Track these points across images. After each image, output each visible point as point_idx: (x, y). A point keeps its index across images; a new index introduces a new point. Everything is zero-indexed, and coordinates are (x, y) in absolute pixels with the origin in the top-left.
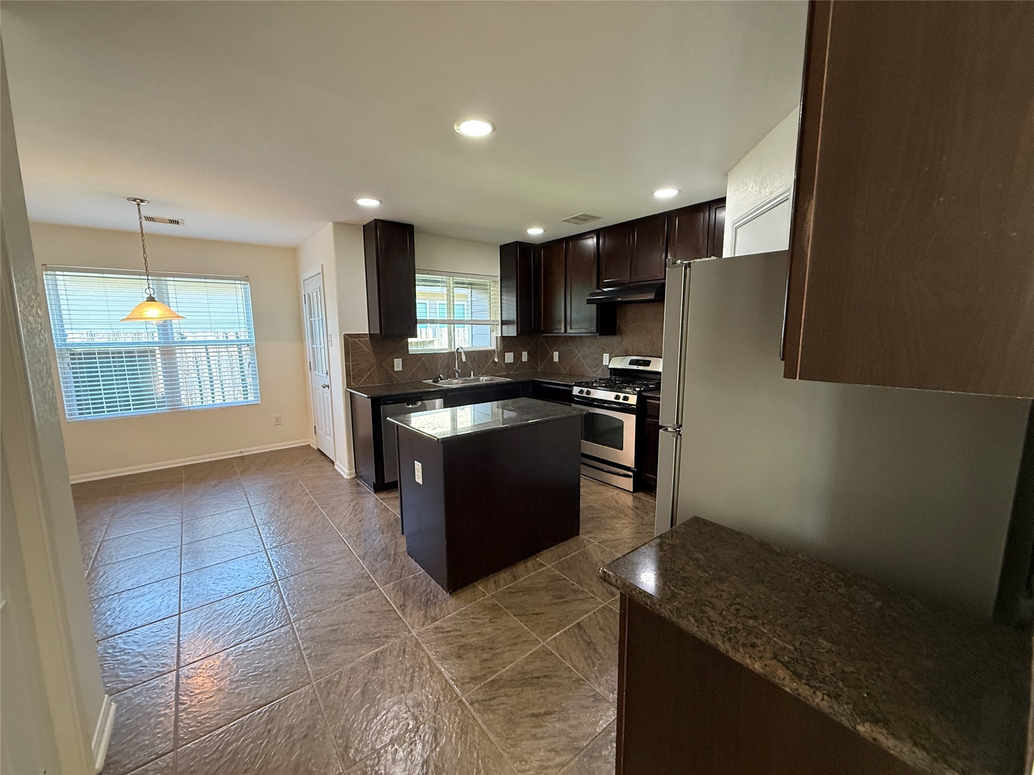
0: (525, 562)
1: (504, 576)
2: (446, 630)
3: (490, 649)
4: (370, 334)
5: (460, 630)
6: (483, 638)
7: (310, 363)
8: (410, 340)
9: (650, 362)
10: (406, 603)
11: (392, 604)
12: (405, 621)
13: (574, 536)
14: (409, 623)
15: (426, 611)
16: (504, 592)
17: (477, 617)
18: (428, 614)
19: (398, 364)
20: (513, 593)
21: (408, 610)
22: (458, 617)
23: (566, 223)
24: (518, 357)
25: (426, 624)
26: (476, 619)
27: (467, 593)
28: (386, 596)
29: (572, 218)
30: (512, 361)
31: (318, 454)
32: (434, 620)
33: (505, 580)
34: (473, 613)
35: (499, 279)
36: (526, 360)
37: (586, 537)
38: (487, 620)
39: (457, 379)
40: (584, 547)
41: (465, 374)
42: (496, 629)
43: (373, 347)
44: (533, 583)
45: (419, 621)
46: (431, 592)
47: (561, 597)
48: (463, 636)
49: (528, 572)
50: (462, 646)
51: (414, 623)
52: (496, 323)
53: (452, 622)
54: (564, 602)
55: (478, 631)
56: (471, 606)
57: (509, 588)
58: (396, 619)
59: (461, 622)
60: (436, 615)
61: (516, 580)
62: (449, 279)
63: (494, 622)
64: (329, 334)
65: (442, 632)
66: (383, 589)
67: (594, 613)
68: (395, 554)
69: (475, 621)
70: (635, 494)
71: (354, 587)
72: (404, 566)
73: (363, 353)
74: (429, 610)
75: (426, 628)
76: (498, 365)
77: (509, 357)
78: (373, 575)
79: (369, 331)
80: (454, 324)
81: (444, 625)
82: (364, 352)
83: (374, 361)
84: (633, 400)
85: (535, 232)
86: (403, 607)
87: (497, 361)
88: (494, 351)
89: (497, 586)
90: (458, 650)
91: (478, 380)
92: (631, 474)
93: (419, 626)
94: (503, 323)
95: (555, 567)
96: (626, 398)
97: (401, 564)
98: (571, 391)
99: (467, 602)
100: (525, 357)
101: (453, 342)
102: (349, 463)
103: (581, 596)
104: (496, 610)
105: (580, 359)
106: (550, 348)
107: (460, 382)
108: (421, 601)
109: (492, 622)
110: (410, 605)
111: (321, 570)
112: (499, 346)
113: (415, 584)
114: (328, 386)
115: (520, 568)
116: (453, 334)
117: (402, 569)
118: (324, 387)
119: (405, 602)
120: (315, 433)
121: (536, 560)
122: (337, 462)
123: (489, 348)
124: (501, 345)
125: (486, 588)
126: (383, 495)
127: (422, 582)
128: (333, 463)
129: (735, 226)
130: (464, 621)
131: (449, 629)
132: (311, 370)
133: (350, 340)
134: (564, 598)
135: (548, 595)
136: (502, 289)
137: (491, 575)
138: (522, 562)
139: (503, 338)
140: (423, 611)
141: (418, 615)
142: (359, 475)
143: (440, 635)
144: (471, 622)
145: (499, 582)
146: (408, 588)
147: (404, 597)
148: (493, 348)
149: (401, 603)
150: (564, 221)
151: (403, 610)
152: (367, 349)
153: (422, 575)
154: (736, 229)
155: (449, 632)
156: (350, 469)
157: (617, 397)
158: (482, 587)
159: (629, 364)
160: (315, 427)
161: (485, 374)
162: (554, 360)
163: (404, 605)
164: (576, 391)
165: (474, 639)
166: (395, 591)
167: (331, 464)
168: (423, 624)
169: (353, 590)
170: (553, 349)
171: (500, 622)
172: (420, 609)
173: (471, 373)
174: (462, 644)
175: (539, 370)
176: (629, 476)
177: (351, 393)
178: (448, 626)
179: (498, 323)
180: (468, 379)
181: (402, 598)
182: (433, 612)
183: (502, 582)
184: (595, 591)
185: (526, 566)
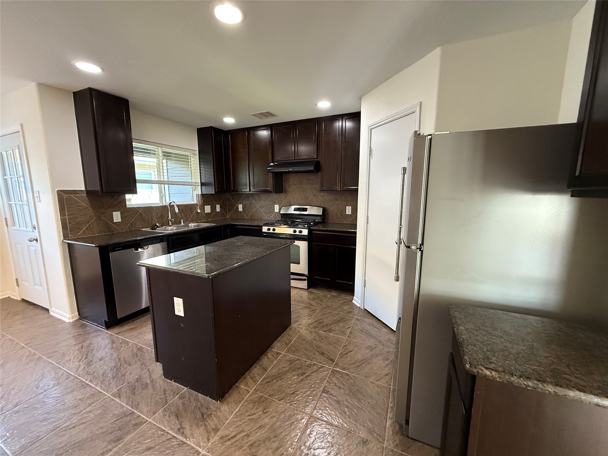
0: (265, 355)
1: (256, 370)
2: (231, 436)
3: (275, 437)
4: (86, 190)
5: (243, 431)
6: (266, 430)
7: (6, 219)
8: (128, 196)
9: (307, 209)
10: (183, 425)
11: (169, 432)
12: (188, 442)
13: (289, 326)
14: (194, 444)
15: (206, 426)
16: (262, 384)
17: (251, 414)
18: (208, 427)
19: (117, 217)
20: (269, 382)
21: (187, 432)
22: (236, 420)
23: (253, 116)
24: (213, 209)
25: (211, 438)
26: (253, 415)
27: (234, 395)
28: (159, 426)
29: (259, 114)
30: (210, 212)
31: (24, 304)
32: (216, 430)
33: (259, 374)
34: (247, 411)
35: (197, 152)
36: (219, 211)
37: (296, 325)
38: (261, 413)
39: (171, 226)
40: (299, 332)
41: (177, 222)
42: (271, 418)
43: (91, 202)
44: (279, 369)
45: (203, 438)
46: (202, 406)
47: (303, 374)
48: (248, 436)
49: (272, 362)
50: (251, 445)
51: (199, 443)
52: (197, 184)
53: (234, 427)
54: (307, 376)
55: (259, 425)
56: (242, 406)
57: (264, 378)
58: (179, 445)
59: (241, 423)
60: (216, 426)
61: (266, 371)
62: (158, 149)
63: (267, 412)
64: (35, 190)
65: (229, 440)
66: (154, 420)
67: (329, 377)
68: (152, 382)
69: (252, 417)
70: (309, 290)
71: (120, 429)
72: (165, 390)
73: (81, 208)
74: (207, 424)
75: (213, 441)
76: (200, 215)
77: (208, 209)
78: (137, 409)
79: (86, 188)
80: (164, 184)
81: (227, 432)
82: (81, 206)
83: (92, 214)
84: (305, 232)
85: (229, 121)
86: (181, 430)
87: (200, 212)
88: (197, 204)
89: (255, 382)
90: (250, 450)
91: (188, 226)
92: (306, 278)
93: (205, 443)
94: (202, 184)
95: (288, 351)
96: (301, 232)
97: (162, 390)
98: (262, 229)
99: (237, 403)
100: (218, 208)
101: (164, 198)
102: (71, 307)
103: (315, 368)
104: (263, 402)
105: (258, 209)
106: (236, 203)
107: (175, 228)
108: (196, 418)
109: (265, 413)
110: (187, 425)
111: (71, 424)
112: (200, 201)
113: (183, 404)
114: (37, 240)
115: (265, 361)
116: (163, 192)
117: (165, 394)
118: (31, 241)
119: (181, 425)
120: (18, 285)
121: (272, 351)
122: (53, 309)
123: (192, 203)
124: (201, 200)
125: (247, 385)
126: (116, 330)
127: (190, 399)
128: (47, 310)
129: (370, 128)
130: (243, 421)
131: (234, 434)
132: (7, 225)
133: (65, 196)
134: (305, 374)
135: (294, 376)
136: (201, 160)
137: (247, 373)
138: (263, 355)
139: (203, 195)
140: (203, 427)
141: (199, 432)
142: (83, 316)
143: (229, 443)
144: (249, 420)
145: (255, 377)
146: (178, 410)
147: (178, 420)
148: (195, 202)
149: (178, 427)
150: (252, 115)
151: (183, 433)
152: (85, 203)
153: (187, 393)
154: (371, 129)
155: (235, 436)
156: (72, 312)
157: (295, 231)
158: (244, 386)
159: (294, 211)
160: (17, 279)
161: (192, 221)
162: (240, 210)
163: (182, 428)
164: (265, 229)
165: (258, 434)
166: (167, 417)
167: (46, 312)
168: (208, 440)
169: (119, 433)
170: (238, 203)
171: (271, 410)
172: (198, 426)
173: (181, 221)
174: (251, 443)
175: (228, 217)
176: (305, 280)
177: (69, 244)
178: (231, 431)
179: (198, 185)
180: (179, 225)
181: (177, 422)
182: (212, 423)
183: (257, 377)
184: (322, 362)
185: (268, 358)
